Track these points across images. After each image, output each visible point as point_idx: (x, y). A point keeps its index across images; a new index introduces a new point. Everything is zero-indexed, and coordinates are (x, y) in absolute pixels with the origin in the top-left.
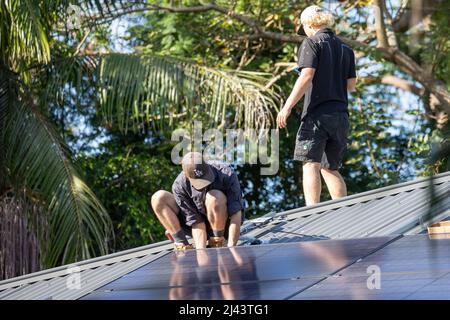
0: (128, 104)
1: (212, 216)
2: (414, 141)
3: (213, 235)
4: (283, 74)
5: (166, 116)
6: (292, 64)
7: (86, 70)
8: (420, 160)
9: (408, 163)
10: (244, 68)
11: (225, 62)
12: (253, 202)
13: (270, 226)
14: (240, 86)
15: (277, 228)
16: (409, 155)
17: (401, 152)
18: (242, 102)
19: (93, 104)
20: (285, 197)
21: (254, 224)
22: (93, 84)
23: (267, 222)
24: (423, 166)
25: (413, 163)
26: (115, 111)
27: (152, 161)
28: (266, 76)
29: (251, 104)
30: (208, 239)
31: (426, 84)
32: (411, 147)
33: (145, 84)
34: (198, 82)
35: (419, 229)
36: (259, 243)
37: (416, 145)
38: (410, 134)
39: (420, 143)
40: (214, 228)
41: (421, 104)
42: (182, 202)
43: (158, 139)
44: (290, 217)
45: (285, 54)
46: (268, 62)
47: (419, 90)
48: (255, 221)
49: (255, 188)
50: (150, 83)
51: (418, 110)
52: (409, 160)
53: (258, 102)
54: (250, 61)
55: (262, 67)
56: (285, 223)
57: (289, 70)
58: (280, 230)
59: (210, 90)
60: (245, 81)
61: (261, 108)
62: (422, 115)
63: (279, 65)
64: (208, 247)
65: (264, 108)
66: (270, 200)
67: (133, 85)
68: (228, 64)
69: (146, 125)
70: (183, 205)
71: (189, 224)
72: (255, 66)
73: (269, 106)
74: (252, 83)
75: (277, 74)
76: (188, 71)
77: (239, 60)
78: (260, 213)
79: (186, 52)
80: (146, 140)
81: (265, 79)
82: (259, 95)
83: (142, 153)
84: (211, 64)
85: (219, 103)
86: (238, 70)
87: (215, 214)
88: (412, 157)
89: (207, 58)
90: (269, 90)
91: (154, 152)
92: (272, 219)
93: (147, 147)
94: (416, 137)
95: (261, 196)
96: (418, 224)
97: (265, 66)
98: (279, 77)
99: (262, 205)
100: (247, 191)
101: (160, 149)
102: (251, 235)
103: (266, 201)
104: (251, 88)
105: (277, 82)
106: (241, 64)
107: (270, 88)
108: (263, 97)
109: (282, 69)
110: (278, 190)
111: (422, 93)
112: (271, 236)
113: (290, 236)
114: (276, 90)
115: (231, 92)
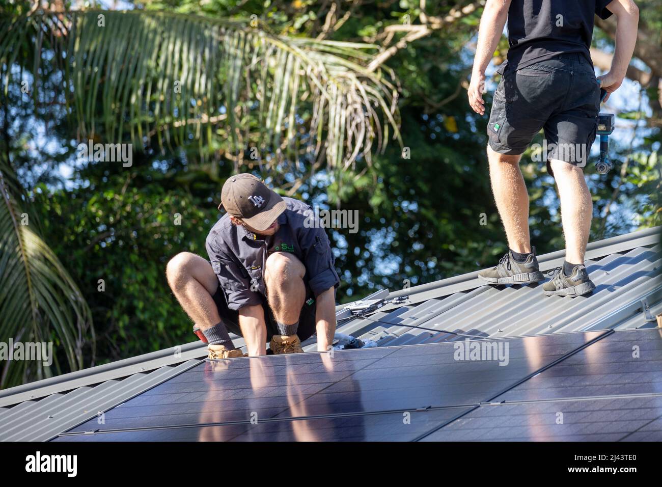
0: (122, 96)
1: (277, 298)
2: (632, 164)
3: (278, 332)
4: (401, 44)
5: (190, 121)
6: (416, 28)
7: (50, 40)
8: (643, 199)
9: (619, 202)
10: (331, 36)
11: (298, 25)
12: (348, 274)
13: (378, 314)
14: (321, 68)
15: (392, 319)
16: (623, 188)
17: (608, 183)
18: (325, 95)
19: (62, 99)
20: (402, 266)
21: (351, 312)
22: (60, 63)
23: (373, 308)
24: (648, 209)
25: (628, 203)
26: (100, 111)
27: (167, 200)
28: (368, 51)
29: (340, 99)
30: (269, 339)
31: (653, 63)
32: (627, 174)
33: (152, 63)
34: (247, 61)
35: (642, 319)
36: (359, 345)
37: (636, 171)
38: (625, 152)
39: (642, 168)
40: (280, 319)
41: (645, 100)
42: (223, 267)
43: (176, 164)
44: (414, 299)
45: (404, 11)
46: (373, 25)
47: (641, 72)
48: (353, 306)
49: (350, 248)
50: (161, 62)
51: (639, 110)
52: (623, 198)
53: (352, 96)
54: (341, 22)
55: (363, 33)
56: (406, 309)
57: (411, 38)
58: (397, 323)
59: (271, 76)
60: (332, 59)
61: (358, 106)
62: (647, 119)
63: (392, 29)
64: (269, 352)
65: (364, 106)
66: (376, 271)
67: (131, 67)
68: (302, 29)
69: (154, 139)
70: (224, 272)
71: (234, 306)
72: (350, 33)
73: (372, 103)
74: (342, 61)
75: (388, 47)
76: (230, 44)
77: (322, 20)
78: (361, 292)
79: (223, 8)
80: (156, 165)
81: (365, 57)
82: (355, 83)
83: (150, 186)
84: (273, 30)
85: (284, 95)
86: (319, 40)
87: (282, 296)
88: (629, 194)
89: (267, 18)
90: (372, 76)
91: (168, 184)
92: (382, 302)
93: (159, 176)
94: (635, 156)
95: (360, 264)
96: (639, 311)
97: (367, 32)
98: (393, 50)
99: (364, 278)
100: (337, 253)
101: (180, 179)
102: (345, 331)
103: (371, 269)
104: (341, 71)
105: (388, 62)
106: (326, 27)
107: (376, 71)
108: (363, 87)
109: (396, 38)
110: (389, 251)
111: (645, 79)
112: (380, 332)
113: (416, 332)
114: (387, 75)
115: (305, 78)
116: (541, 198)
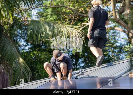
0: (37, 36)
1: (62, 70)
2: (124, 47)
3: (63, 76)
4: (85, 26)
5: (49, 39)
6: (87, 23)
7: (24, 25)
10: (73, 25)
11: (67, 23)
12: (75, 66)
13: (80, 73)
14: (71, 30)
16: (123, 51)
17: (120, 51)
18: (72, 35)
19: (26, 35)
20: (85, 65)
21: (76, 73)
22: (26, 29)
23: (80, 72)
24: (127, 55)
25: (124, 54)
26: (33, 38)
27: (44, 53)
29: (74, 36)
30: (62, 77)
31: (128, 30)
32: (124, 49)
33: (42, 29)
34: (58, 29)
35: (126, 74)
36: (77, 78)
37: (125, 48)
38: (123, 45)
39: (126, 48)
40: (63, 74)
41: (127, 36)
43: (46, 46)
44: (87, 70)
45: (85, 20)
46: (80, 23)
47: (126, 31)
48: (76, 71)
49: (76, 62)
50: (44, 29)
51: (126, 38)
52: (123, 53)
53: (77, 35)
54: (74, 22)
55: (78, 24)
56: (85, 72)
57: (86, 25)
58: (84, 75)
59: (62, 32)
60: (73, 29)
61: (78, 37)
63: (83, 24)
64: (62, 79)
65: (79, 37)
66: (80, 65)
67: (38, 30)
68: (67, 24)
69: (42, 42)
70: (54, 66)
71: (55, 72)
72: (76, 24)
73: (80, 36)
74: (75, 29)
75: (82, 27)
76: (55, 26)
77: (71, 22)
78: (77, 69)
79: (55, 20)
80: (42, 47)
81: (79, 28)
82: (77, 33)
83: (41, 51)
84: (63, 24)
85: (65, 35)
86: (71, 25)
87: (63, 70)
88: (124, 53)
89: (61, 22)
90: (80, 32)
91: (45, 50)
92: (81, 71)
93: (43, 49)
94: (125, 46)
95: (78, 64)
97: (79, 24)
98: (83, 27)
99: (78, 67)
100: (73, 62)
101: (47, 50)
102: (75, 76)
103: (79, 65)
104: (75, 31)
105: (83, 29)
106: (72, 23)
107: (81, 31)
109: (84, 25)
110: (83, 62)
111: (127, 33)
112: (81, 76)
113: (87, 76)
115: (68, 32)
116: (109, 53)
